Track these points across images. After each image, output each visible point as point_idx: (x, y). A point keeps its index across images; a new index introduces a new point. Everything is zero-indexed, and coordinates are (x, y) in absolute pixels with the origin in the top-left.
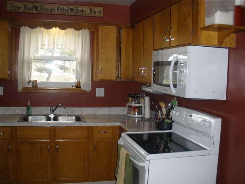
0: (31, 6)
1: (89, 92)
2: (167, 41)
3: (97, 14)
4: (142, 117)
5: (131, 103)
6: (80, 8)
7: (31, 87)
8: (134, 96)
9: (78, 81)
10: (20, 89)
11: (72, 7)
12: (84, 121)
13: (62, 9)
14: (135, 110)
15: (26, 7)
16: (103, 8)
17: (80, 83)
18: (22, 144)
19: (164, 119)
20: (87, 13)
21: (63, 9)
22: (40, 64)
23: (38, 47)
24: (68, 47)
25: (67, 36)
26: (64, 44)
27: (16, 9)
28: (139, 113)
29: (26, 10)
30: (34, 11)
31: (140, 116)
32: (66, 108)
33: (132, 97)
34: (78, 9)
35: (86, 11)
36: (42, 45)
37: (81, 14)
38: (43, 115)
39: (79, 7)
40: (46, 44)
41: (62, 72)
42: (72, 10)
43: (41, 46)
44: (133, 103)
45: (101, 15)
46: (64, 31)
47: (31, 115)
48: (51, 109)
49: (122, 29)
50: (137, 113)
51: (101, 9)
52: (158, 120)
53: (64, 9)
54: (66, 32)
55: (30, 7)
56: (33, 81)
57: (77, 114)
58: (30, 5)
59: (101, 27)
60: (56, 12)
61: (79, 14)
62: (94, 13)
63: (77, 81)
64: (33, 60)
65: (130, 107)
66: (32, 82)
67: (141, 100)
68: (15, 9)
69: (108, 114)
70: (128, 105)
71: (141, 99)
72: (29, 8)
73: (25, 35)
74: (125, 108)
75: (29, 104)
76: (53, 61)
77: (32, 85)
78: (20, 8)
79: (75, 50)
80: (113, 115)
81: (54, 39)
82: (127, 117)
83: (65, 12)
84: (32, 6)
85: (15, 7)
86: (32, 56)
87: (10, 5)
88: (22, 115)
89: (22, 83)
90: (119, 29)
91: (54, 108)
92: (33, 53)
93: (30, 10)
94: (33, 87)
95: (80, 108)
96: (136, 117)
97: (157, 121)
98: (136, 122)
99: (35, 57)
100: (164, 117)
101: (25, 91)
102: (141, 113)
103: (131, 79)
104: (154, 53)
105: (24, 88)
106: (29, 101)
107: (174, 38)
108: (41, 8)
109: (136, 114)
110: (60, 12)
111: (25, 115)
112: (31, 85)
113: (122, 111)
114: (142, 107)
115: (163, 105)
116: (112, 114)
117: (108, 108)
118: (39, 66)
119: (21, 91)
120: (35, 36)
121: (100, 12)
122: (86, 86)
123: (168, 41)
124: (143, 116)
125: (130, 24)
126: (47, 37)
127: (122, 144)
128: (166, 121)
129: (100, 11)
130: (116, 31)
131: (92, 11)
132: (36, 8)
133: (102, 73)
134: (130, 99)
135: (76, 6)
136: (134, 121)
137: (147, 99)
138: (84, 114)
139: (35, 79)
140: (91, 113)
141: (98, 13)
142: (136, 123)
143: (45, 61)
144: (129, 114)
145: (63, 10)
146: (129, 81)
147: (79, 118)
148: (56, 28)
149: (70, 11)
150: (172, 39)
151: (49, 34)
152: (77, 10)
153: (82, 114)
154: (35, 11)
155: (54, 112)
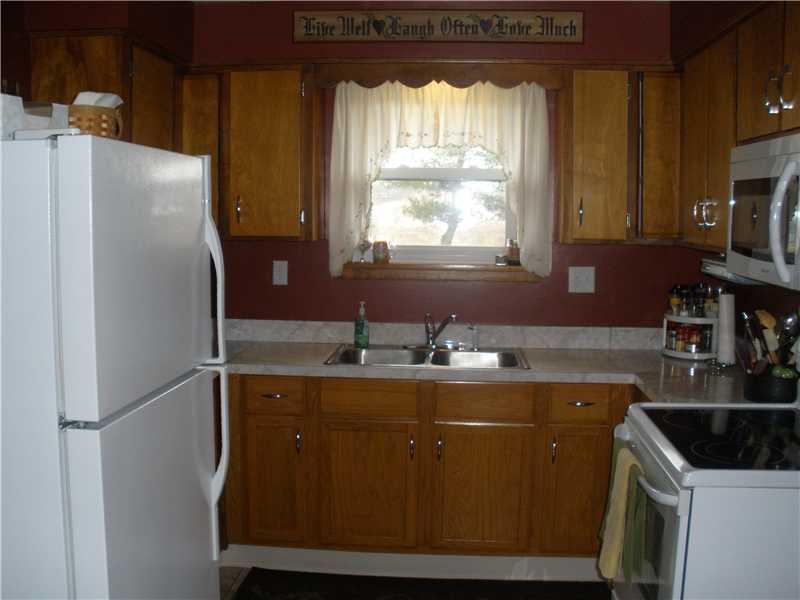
0: (364, 22)
1: (547, 277)
2: (771, 112)
3: (565, 34)
4: (711, 359)
5: (675, 313)
6: (511, 20)
7: (369, 263)
8: (688, 294)
9: (511, 242)
10: (336, 267)
11: (486, 17)
12: (523, 368)
13: (455, 26)
14: (689, 339)
15: (349, 26)
16: (581, 14)
17: (518, 250)
18: (335, 430)
19: (770, 367)
20: (532, 31)
21: (458, 23)
22: (425, 192)
23: (388, 142)
24: (481, 141)
25: (476, 106)
26: (467, 130)
27: (321, 32)
28: (703, 347)
29: (348, 34)
30: (373, 35)
31: (705, 356)
32: (475, 327)
33: (681, 296)
34: (506, 21)
35: (529, 27)
36: (403, 135)
37: (515, 37)
38: (405, 348)
39: (508, 14)
40: (411, 132)
41: (492, 219)
42: (486, 25)
43: (399, 138)
44: (684, 313)
45: (578, 37)
46: (465, 90)
47: (367, 347)
48: (427, 327)
49: (646, 79)
50: (694, 346)
51: (577, 19)
52: (750, 368)
53: (461, 26)
54: (473, 95)
55: (361, 24)
56: (377, 245)
57: (508, 346)
58: (359, 19)
59: (578, 77)
60: (438, 33)
61: (508, 37)
62: (554, 31)
63: (508, 245)
64: (375, 180)
65: (674, 329)
66: (372, 248)
67: (710, 307)
68: (318, 34)
69: (606, 346)
70: (669, 322)
71: (709, 303)
72: (358, 28)
73: (349, 105)
74: (660, 330)
75: (362, 311)
76: (462, 184)
77: (372, 256)
78: (333, 28)
79: (501, 148)
80: (620, 351)
81: (437, 116)
82: (663, 359)
83: (467, 33)
84: (366, 20)
85: (318, 28)
86: (371, 169)
87: (304, 22)
88: (342, 345)
89: (342, 251)
90: (636, 79)
91: (437, 326)
92: (374, 159)
93: (361, 32)
94: (376, 260)
95: (519, 328)
96: (694, 361)
97: (749, 371)
98: (692, 373)
99: (380, 171)
100: (772, 358)
101: (350, 274)
102: (710, 347)
103: (676, 236)
104: (737, 153)
105: (348, 265)
106: (362, 303)
107: (793, 102)
108: (391, 27)
109: (694, 350)
110: (451, 34)
111: (350, 345)
112: (368, 257)
113: (651, 339)
114: (710, 327)
115: (767, 321)
116: (616, 347)
117: (607, 329)
118: (419, 199)
119: (340, 274)
120: (378, 108)
121: (575, 28)
122: (538, 259)
123: (776, 112)
124: (712, 355)
125: (670, 62)
126: (416, 109)
127: (627, 437)
128: (777, 371)
129: (574, 24)
130: (627, 85)
131: (547, 25)
132: (378, 26)
133: (583, 217)
134: (675, 301)
135: (497, 13)
136: (686, 372)
137: (726, 302)
138: (529, 347)
139: (380, 239)
140: (553, 344)
141: (568, 31)
142: (692, 380)
143: (437, 184)
144: (671, 349)
145: (458, 29)
146: (671, 243)
147: (514, 357)
148: (438, 82)
149: (480, 29)
150: (786, 107)
151: (421, 102)
152: (500, 25)
153: (523, 347)
154: (376, 34)
155: (437, 340)
